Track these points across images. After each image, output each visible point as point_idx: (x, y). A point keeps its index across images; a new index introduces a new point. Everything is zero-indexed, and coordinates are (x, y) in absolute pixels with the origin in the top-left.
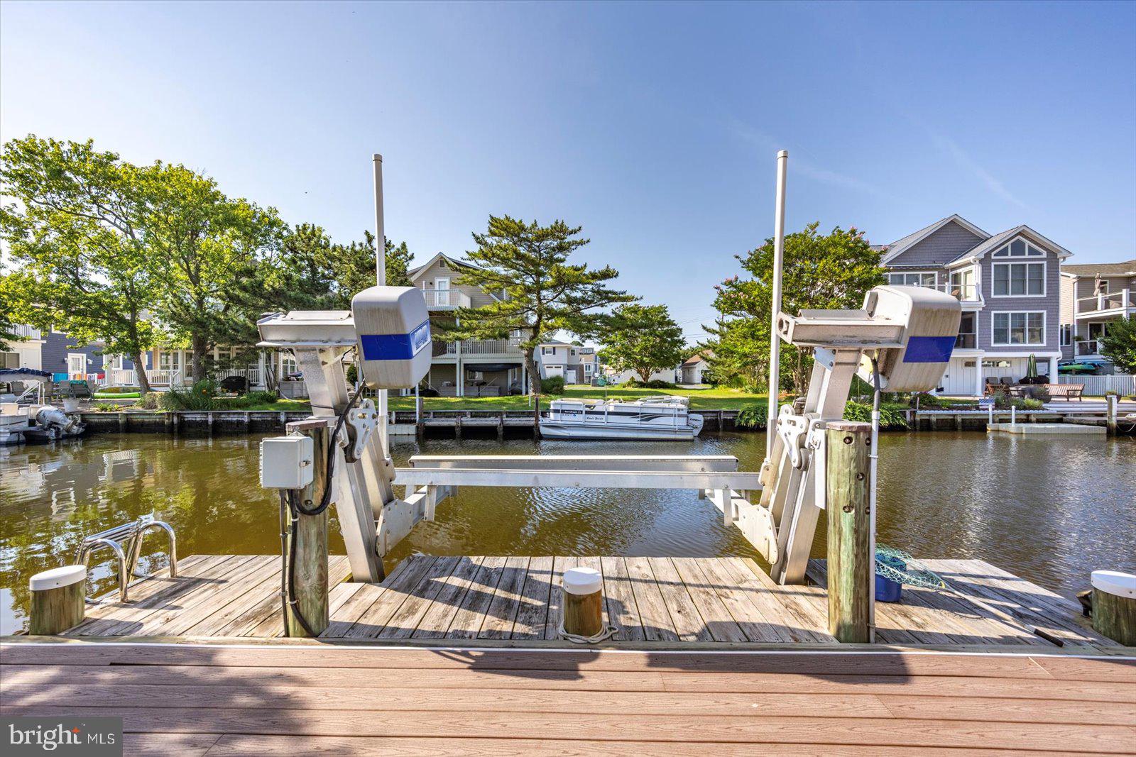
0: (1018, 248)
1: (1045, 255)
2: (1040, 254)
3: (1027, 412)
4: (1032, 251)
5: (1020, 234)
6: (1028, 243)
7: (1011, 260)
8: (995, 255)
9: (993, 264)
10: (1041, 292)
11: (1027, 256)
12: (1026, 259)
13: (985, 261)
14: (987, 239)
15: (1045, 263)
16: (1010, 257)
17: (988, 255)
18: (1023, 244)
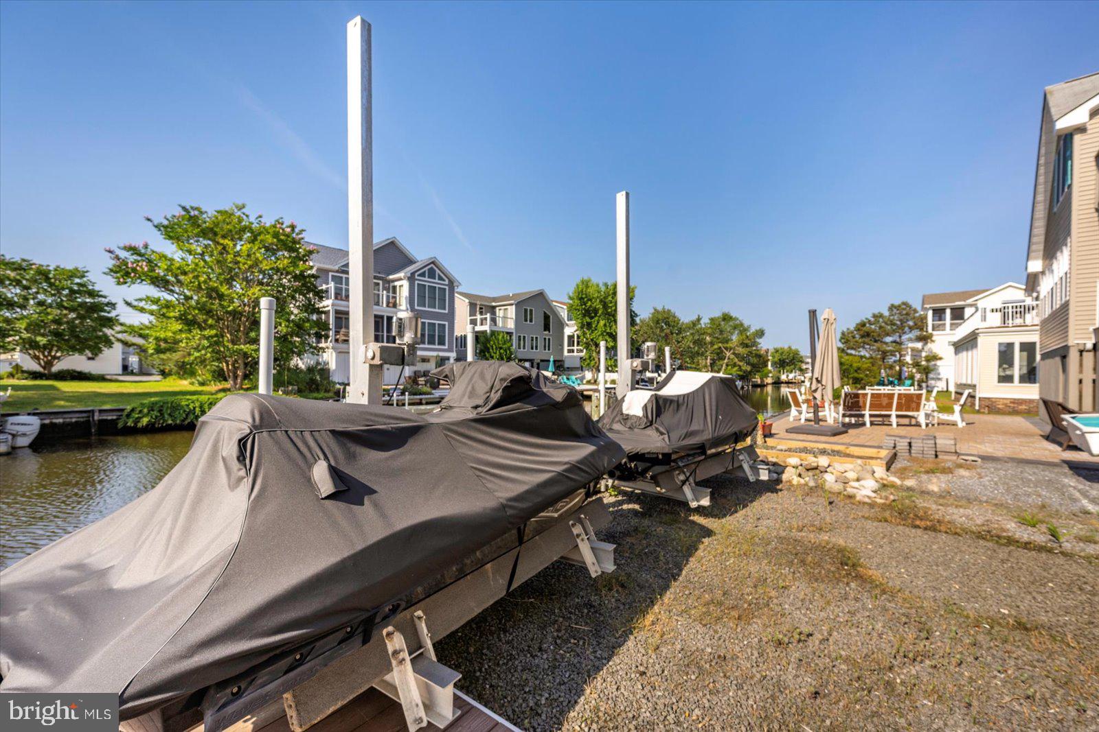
0: (432, 274)
1: (447, 282)
2: (444, 280)
3: (421, 397)
4: (440, 278)
5: (433, 263)
6: (438, 271)
7: (427, 281)
8: (418, 275)
9: (416, 282)
10: (445, 309)
11: (437, 281)
12: (436, 282)
13: (411, 279)
14: (415, 263)
15: (447, 288)
16: (426, 279)
17: (413, 274)
18: (435, 271)
